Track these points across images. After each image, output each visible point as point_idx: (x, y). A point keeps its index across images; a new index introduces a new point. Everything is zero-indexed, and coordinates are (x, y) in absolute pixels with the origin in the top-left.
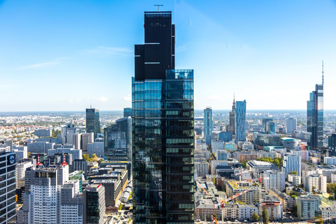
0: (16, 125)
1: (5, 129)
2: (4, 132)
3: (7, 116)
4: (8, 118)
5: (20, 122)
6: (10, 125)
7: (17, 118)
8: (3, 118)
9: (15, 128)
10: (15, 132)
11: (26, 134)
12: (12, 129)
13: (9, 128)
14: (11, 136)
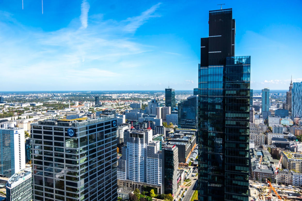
0: (118, 100)
1: (111, 103)
2: (111, 104)
3: (113, 94)
4: (113, 95)
5: (121, 98)
6: (114, 100)
7: (119, 95)
8: (111, 95)
9: (118, 102)
10: (118, 105)
11: (125, 106)
12: (116, 103)
13: (114, 102)
14: (115, 107)
